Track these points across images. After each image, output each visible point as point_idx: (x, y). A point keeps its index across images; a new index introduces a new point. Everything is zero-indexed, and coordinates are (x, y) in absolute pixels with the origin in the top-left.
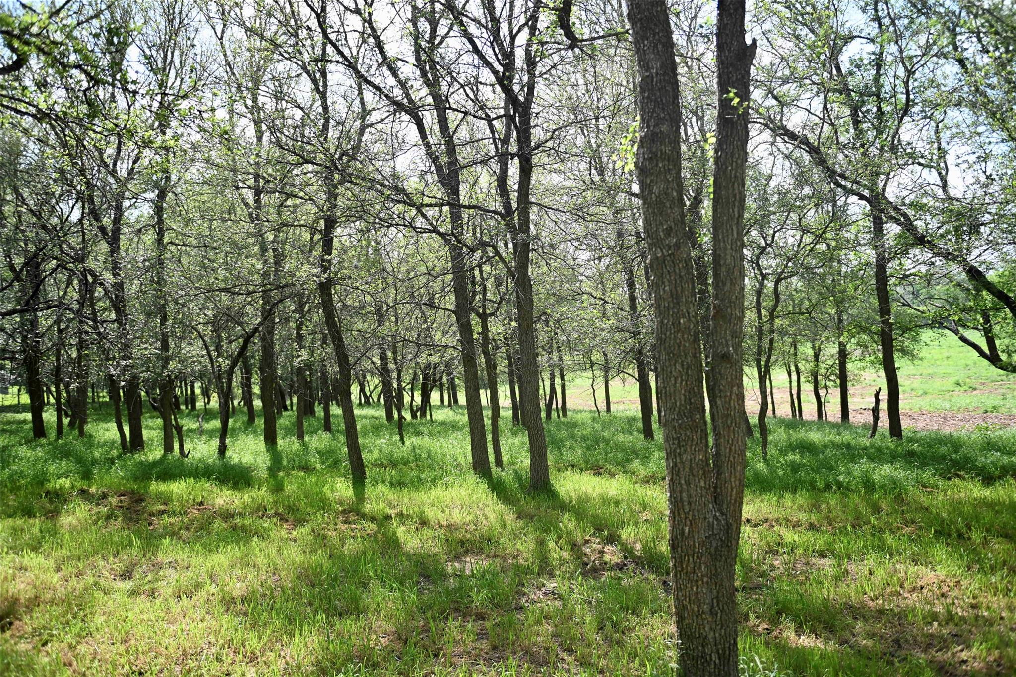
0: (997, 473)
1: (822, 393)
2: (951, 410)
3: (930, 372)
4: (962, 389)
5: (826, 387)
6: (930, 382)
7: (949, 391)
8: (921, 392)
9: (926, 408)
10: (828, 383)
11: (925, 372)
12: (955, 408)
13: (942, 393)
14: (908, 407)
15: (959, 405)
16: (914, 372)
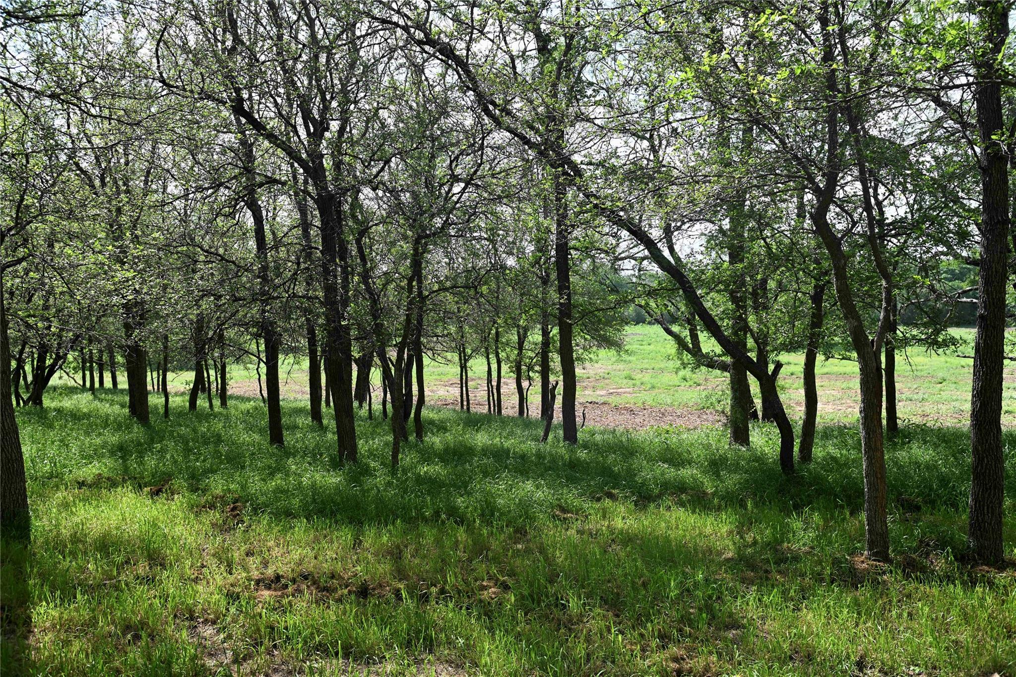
0: (657, 491)
1: (525, 384)
2: (672, 405)
3: (662, 366)
4: (688, 384)
5: (529, 378)
6: (660, 376)
7: (675, 386)
8: (649, 386)
9: (650, 402)
10: (531, 374)
11: (657, 366)
12: (676, 403)
13: (668, 387)
14: (632, 401)
15: (680, 400)
16: (647, 366)
